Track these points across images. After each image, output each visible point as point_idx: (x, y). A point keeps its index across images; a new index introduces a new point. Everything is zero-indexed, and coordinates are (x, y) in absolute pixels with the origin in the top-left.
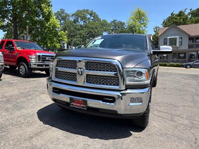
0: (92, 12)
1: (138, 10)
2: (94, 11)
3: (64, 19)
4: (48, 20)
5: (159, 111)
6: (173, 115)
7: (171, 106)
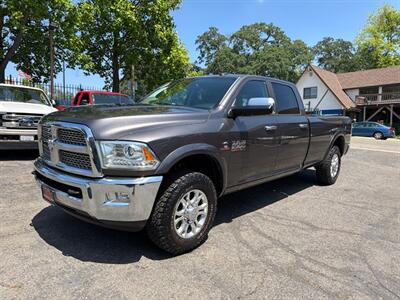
0: (271, 26)
1: (385, 10)
2: (275, 25)
3: (215, 46)
4: (167, 52)
5: (258, 231)
6: (277, 243)
7: (305, 226)
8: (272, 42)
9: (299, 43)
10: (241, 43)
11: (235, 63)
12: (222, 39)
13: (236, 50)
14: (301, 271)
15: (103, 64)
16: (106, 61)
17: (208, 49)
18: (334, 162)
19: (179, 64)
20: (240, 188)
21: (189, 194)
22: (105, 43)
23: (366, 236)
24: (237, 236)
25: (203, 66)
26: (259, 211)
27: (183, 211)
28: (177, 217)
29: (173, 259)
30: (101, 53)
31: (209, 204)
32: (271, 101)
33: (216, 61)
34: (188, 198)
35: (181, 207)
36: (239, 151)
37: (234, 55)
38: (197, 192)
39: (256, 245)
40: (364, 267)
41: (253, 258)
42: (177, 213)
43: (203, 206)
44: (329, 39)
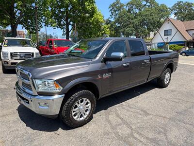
3: (119, 9)
4: (92, 16)
5: (118, 115)
6: (125, 122)
7: (142, 113)
8: (148, 6)
9: (163, 5)
10: (132, 7)
11: (129, 18)
12: (122, 6)
13: (129, 11)
14: (131, 139)
15: (62, 23)
16: (63, 22)
17: (115, 11)
18: (167, 76)
19: (97, 22)
20: (110, 94)
21: (80, 101)
22: (62, 13)
23: (172, 119)
24: (107, 118)
25: (112, 20)
26: (123, 103)
27: (77, 109)
28: (74, 112)
29: (72, 130)
30: (61, 18)
31: (91, 104)
32: (122, 54)
33: (119, 17)
34: (80, 103)
35: (76, 107)
36: (107, 78)
37: (128, 14)
38: (85, 99)
39: (114, 123)
40: (164, 138)
41: (110, 131)
42: (74, 110)
43: (88, 105)
44: (181, 2)
